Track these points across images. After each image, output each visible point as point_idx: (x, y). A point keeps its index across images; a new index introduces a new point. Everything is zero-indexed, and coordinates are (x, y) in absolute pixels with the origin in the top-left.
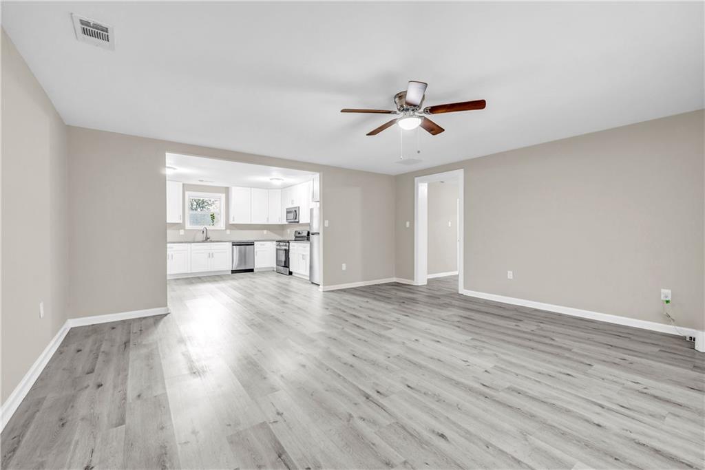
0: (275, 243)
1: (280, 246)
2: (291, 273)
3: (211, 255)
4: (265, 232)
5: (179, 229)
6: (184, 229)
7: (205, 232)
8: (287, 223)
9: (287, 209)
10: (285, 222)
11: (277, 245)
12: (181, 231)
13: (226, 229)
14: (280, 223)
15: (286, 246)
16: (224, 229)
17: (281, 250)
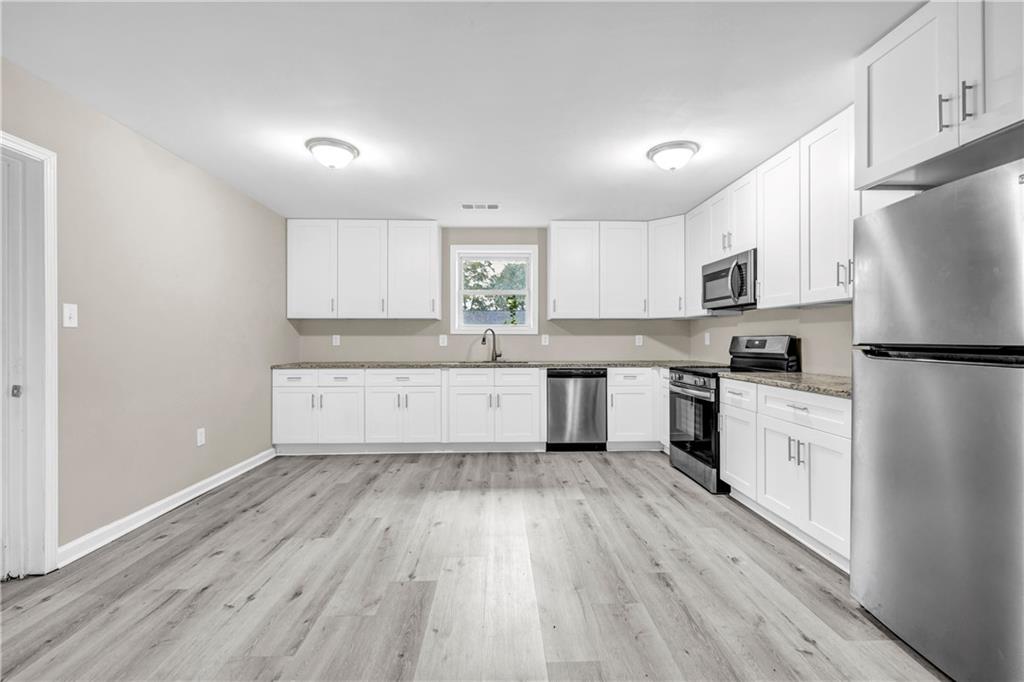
0: (666, 372)
1: (684, 386)
2: (723, 488)
3: (494, 402)
4: (639, 340)
5: (437, 335)
6: (449, 334)
7: (490, 338)
8: (705, 312)
9: (704, 268)
10: (697, 309)
11: (674, 383)
12: (441, 337)
13: (540, 333)
14: (681, 314)
15: (704, 387)
16: (536, 333)
17: (686, 397)
